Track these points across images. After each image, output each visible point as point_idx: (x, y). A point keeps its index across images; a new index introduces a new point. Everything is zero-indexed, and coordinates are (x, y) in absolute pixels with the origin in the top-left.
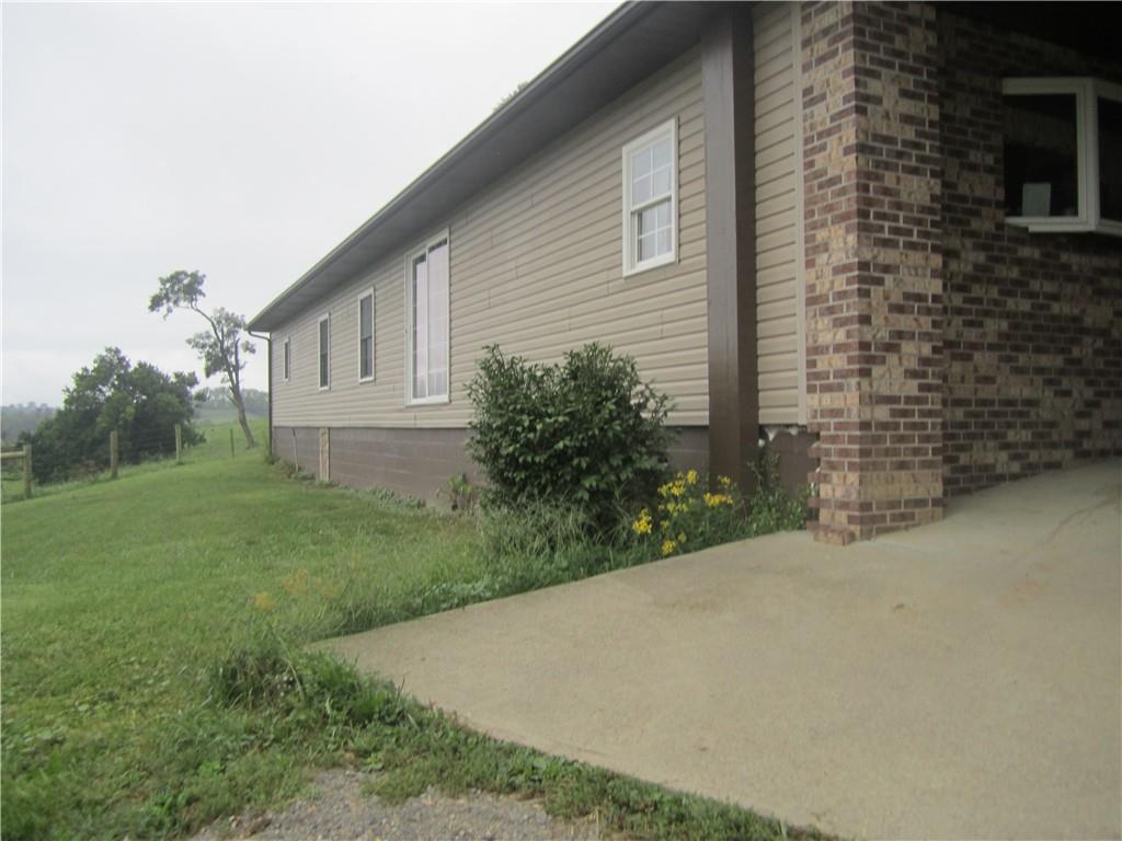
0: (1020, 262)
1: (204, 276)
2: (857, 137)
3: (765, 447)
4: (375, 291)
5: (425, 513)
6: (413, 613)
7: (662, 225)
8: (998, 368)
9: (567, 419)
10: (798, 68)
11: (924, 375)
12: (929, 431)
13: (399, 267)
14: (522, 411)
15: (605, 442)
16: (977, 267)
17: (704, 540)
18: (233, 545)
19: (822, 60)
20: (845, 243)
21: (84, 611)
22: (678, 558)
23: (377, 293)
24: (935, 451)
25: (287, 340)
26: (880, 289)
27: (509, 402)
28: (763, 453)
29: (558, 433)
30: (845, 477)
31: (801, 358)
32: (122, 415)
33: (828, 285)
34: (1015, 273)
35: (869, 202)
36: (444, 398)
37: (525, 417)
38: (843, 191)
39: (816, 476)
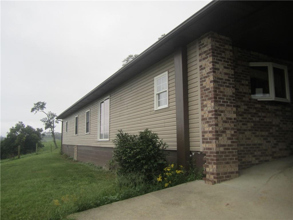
0: (256, 108)
1: (46, 103)
2: (213, 79)
3: (191, 157)
4: (90, 110)
5: (102, 170)
6: (97, 205)
7: (165, 98)
8: (252, 136)
9: (139, 150)
10: (198, 61)
11: (232, 139)
12: (234, 154)
13: (97, 104)
14: (128, 148)
15: (149, 156)
16: (245, 109)
17: (176, 183)
18: (50, 180)
19: (204, 59)
20: (211, 105)
21: (7, 202)
22: (169, 188)
23: (91, 111)
24: (236, 159)
25: (67, 122)
26: (220, 117)
27: (124, 145)
28: (191, 158)
29: (137, 154)
30: (213, 166)
31: (200, 134)
32: (22, 140)
33: (207, 116)
34: (255, 111)
35: (217, 95)
36: (108, 139)
37: (128, 149)
38: (210, 92)
39: (205, 165)
